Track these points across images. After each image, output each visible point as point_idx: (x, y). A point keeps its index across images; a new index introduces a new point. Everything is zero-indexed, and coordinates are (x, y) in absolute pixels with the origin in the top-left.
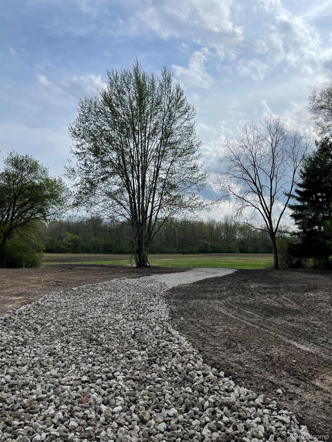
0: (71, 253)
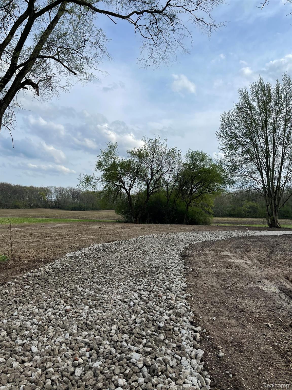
0: (250, 218)
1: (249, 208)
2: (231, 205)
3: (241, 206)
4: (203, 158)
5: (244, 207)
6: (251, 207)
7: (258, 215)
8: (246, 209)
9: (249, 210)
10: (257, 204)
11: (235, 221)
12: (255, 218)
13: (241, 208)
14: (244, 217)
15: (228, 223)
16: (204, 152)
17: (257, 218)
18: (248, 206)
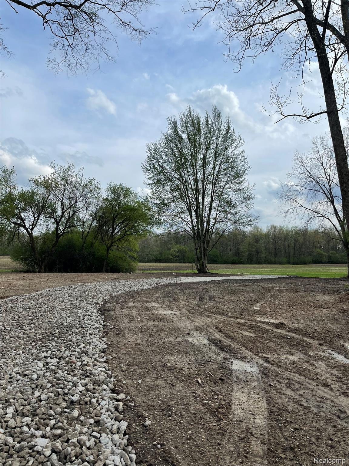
0: (178, 263)
1: (178, 252)
2: (158, 249)
3: (169, 249)
4: (127, 193)
5: (172, 250)
6: (179, 251)
7: (186, 260)
8: (175, 253)
9: (177, 254)
10: (185, 247)
11: (162, 266)
12: (184, 263)
13: (168, 252)
14: (172, 262)
15: (155, 269)
16: (128, 186)
17: (185, 263)
18: (176, 250)
